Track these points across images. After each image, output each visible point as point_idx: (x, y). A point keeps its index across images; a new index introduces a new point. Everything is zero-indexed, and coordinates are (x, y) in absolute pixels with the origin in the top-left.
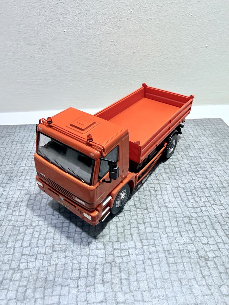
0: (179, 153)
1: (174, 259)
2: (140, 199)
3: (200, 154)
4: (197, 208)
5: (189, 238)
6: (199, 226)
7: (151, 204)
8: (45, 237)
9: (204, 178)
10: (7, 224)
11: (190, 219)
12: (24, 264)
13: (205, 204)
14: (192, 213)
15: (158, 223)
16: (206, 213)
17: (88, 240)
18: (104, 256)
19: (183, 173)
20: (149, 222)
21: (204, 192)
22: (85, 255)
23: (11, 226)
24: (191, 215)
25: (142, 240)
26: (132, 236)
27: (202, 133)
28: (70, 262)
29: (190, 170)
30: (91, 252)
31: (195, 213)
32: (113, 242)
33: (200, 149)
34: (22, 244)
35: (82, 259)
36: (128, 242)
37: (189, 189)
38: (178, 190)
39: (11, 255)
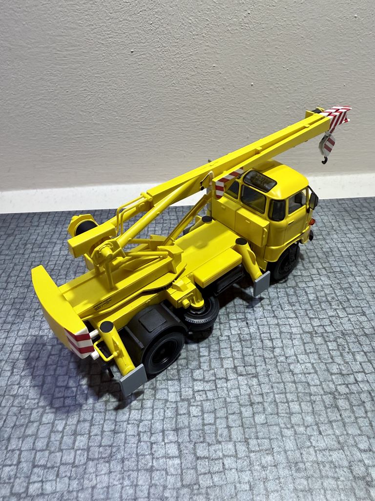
0: (313, 266)
1: (308, 482)
2: (243, 356)
3: (351, 266)
4: (348, 375)
5: (334, 437)
6: (353, 412)
7: (264, 367)
8: (75, 431)
9: (359, 314)
10: (10, 402)
11: (335, 398)
12: (36, 485)
13: (362, 368)
14: (340, 385)
15: (277, 405)
16: (365, 387)
17: (150, 439)
18: (179, 471)
19: (322, 304)
20: (261, 403)
21: (360, 343)
22: (145, 470)
23: (17, 407)
24: (337, 390)
25: (248, 439)
26: (229, 430)
27: (353, 226)
28: (117, 483)
29: (333, 298)
30: (155, 464)
31: (344, 386)
32: (195, 443)
33: (350, 256)
34: (34, 443)
35: (139, 478)
36: (223, 443)
37: (332, 337)
38: (312, 338)
39: (15, 465)
